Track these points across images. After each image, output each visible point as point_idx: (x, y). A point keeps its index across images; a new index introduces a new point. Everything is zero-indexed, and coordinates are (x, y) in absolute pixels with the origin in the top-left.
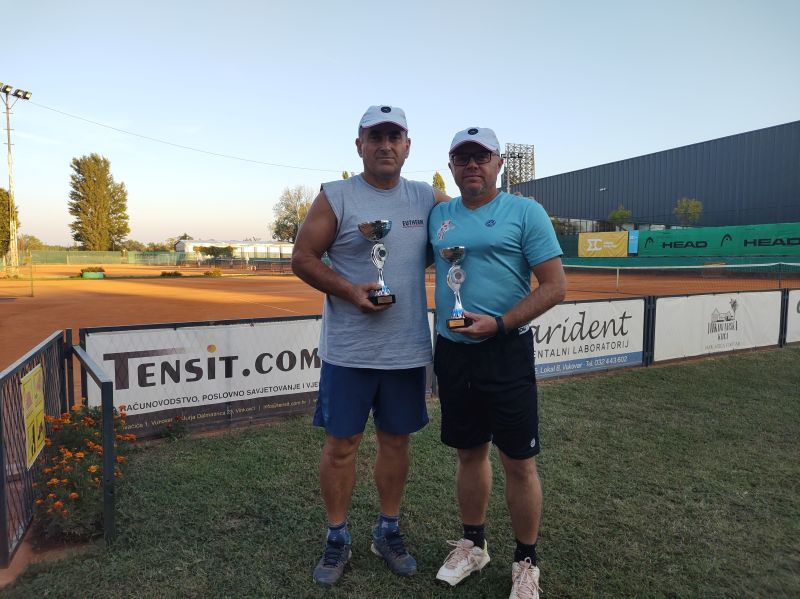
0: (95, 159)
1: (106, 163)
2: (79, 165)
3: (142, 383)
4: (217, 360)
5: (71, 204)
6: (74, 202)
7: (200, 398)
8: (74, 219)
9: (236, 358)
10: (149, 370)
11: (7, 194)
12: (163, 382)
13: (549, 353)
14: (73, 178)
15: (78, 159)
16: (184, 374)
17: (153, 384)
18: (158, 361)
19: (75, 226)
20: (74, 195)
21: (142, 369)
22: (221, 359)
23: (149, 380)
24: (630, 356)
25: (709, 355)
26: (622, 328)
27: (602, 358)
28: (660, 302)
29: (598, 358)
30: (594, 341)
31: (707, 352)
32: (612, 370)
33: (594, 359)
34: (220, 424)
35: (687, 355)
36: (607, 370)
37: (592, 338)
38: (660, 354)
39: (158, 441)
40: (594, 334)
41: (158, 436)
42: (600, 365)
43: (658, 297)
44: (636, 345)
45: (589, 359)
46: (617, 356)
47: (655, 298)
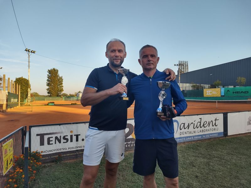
0: (54, 69)
1: (57, 71)
2: (50, 72)
3: (49, 144)
4: (73, 135)
5: (47, 83)
6: (48, 82)
7: (67, 149)
8: (48, 87)
9: (80, 135)
10: (51, 139)
11: (28, 81)
12: (55, 143)
13: (189, 132)
14: (48, 75)
15: (49, 70)
16: (62, 141)
17: (52, 144)
18: (54, 136)
19: (48, 89)
20: (48, 80)
21: (49, 139)
22: (75, 135)
23: (51, 142)
24: (219, 133)
25: (248, 133)
26: (215, 124)
27: (208, 134)
28: (229, 114)
29: (207, 134)
30: (205, 129)
31: (247, 132)
32: (212, 138)
33: (205, 135)
34: (74, 157)
35: (240, 133)
36: (211, 139)
37: (204, 127)
38: (230, 133)
39: (53, 163)
40: (205, 126)
41: (53, 162)
42: (208, 137)
43: (228, 113)
44: (221, 129)
45: (204, 135)
46: (214, 134)
47: (227, 113)
